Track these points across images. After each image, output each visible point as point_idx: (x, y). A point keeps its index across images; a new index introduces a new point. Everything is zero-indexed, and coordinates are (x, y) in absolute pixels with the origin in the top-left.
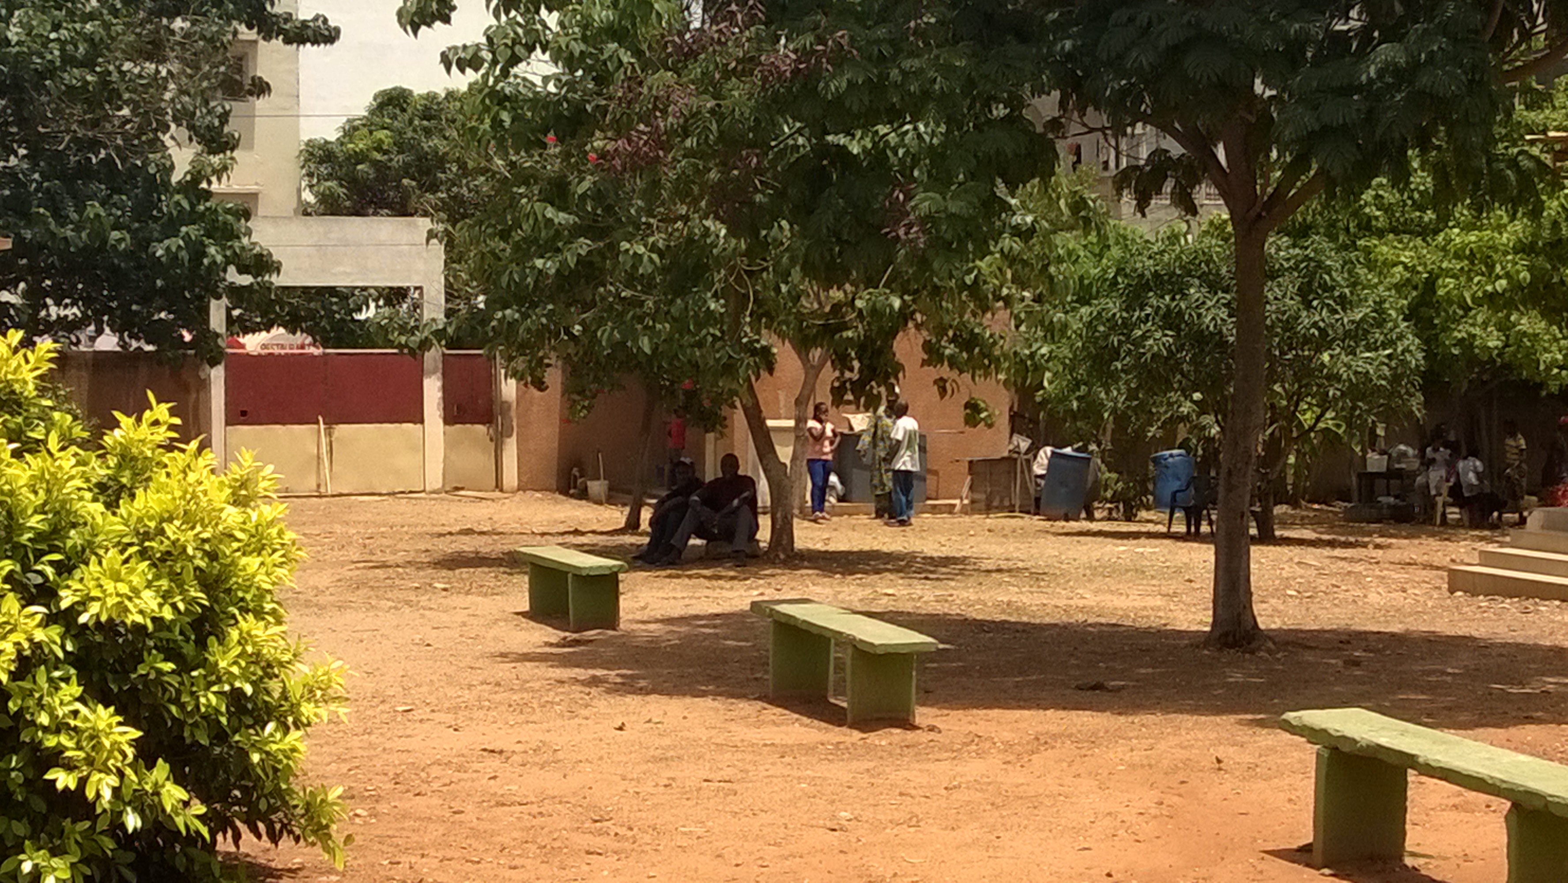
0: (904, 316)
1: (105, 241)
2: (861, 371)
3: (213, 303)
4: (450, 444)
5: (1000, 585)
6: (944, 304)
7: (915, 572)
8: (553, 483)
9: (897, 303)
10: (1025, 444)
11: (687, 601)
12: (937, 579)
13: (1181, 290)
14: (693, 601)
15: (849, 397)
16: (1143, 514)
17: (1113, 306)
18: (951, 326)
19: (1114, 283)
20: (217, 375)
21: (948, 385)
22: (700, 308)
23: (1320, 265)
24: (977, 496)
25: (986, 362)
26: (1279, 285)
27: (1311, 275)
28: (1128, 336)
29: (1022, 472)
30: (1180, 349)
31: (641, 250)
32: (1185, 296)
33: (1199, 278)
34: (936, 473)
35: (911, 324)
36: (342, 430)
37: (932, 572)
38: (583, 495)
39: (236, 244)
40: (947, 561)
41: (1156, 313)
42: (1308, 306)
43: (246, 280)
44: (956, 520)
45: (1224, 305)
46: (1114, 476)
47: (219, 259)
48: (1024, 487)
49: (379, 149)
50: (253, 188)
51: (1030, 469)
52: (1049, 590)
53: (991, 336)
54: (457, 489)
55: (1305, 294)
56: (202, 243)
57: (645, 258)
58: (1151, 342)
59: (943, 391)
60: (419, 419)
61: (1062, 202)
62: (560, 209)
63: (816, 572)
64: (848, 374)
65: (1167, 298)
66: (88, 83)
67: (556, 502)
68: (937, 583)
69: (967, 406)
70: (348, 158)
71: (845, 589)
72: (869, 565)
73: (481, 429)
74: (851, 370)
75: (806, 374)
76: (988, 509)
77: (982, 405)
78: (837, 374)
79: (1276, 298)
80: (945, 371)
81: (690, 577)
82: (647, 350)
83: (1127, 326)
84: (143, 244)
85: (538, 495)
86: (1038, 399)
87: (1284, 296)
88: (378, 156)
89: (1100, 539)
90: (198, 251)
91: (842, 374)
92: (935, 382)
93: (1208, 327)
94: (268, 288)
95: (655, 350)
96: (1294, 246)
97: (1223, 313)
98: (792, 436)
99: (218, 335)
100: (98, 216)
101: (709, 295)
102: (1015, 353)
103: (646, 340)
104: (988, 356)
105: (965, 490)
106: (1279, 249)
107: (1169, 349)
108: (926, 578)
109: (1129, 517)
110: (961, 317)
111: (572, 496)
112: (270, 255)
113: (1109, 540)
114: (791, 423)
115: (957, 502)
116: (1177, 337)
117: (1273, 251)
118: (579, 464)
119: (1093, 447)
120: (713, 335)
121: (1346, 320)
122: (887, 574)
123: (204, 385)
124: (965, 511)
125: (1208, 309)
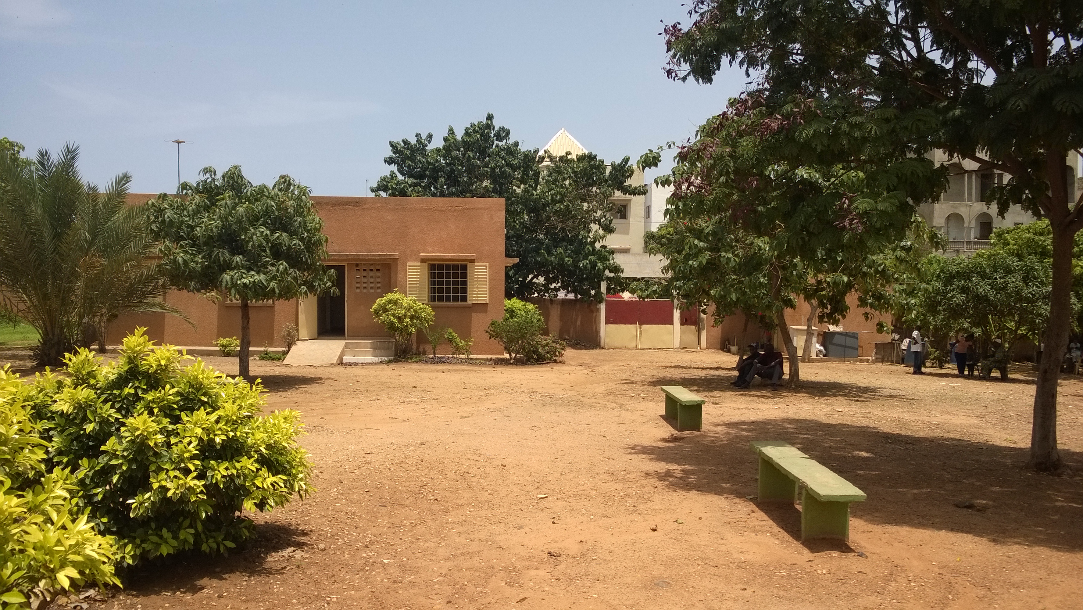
0: (849, 286)
1: (563, 261)
2: (831, 309)
3: (602, 283)
4: (682, 332)
5: (893, 406)
6: (868, 280)
7: (853, 397)
8: (719, 346)
9: (846, 279)
10: (897, 337)
11: (743, 411)
12: (863, 401)
13: (968, 278)
14: (746, 411)
15: (826, 319)
16: (947, 365)
17: (938, 285)
18: (871, 291)
19: (939, 276)
20: (603, 307)
21: (869, 316)
22: (756, 281)
23: (1032, 268)
24: (878, 356)
25: (887, 306)
26: (1014, 277)
27: (1028, 272)
28: (945, 297)
29: (897, 348)
30: (968, 302)
31: (730, 256)
32: (970, 281)
33: (977, 273)
34: (862, 347)
35: (853, 290)
36: (645, 327)
37: (860, 397)
38: (729, 351)
39: (608, 262)
40: (867, 390)
41: (958, 288)
42: (1027, 285)
43: (612, 275)
44: (869, 366)
45: (988, 284)
46: (934, 350)
47: (601, 267)
48: (897, 352)
49: (669, 234)
50: (629, 247)
51: (900, 347)
52: (917, 411)
53: (889, 295)
54: (684, 348)
55: (1025, 280)
56: (596, 262)
57: (732, 259)
58: (955, 299)
59: (867, 318)
60: (671, 323)
61: (925, 236)
62: (701, 241)
63: (807, 395)
64: (825, 310)
65: (963, 281)
66: (561, 209)
67: (719, 354)
68: (863, 404)
69: (878, 325)
70: (659, 237)
71: (819, 406)
72: (831, 392)
73: (693, 327)
74: (827, 308)
75: (812, 310)
76: (883, 361)
77: (885, 324)
78: (821, 310)
79: (1013, 282)
80: (868, 310)
81: (750, 396)
82: (734, 299)
83: (945, 294)
84: (575, 263)
85: (713, 351)
86: (903, 320)
87: (1016, 280)
88: (669, 236)
89: (931, 377)
90: (594, 265)
91: (823, 310)
92: (863, 314)
93: (981, 293)
94: (619, 278)
95: (738, 299)
96: (1020, 261)
97: (988, 288)
98: (806, 332)
99: (602, 293)
100: (561, 252)
101: (761, 275)
102: (899, 302)
103: (734, 295)
104: (888, 303)
105: (874, 354)
106: (1013, 262)
107: (963, 302)
108: (857, 401)
109: (941, 367)
110: (876, 286)
111: (725, 351)
112: (620, 266)
113: (935, 378)
114: (806, 328)
115: (870, 358)
116: (967, 297)
117: (1011, 263)
118: (728, 340)
119: (926, 339)
120: (763, 293)
121: (1044, 291)
122: (840, 397)
123: (598, 310)
124: (873, 362)
125: (981, 287)
